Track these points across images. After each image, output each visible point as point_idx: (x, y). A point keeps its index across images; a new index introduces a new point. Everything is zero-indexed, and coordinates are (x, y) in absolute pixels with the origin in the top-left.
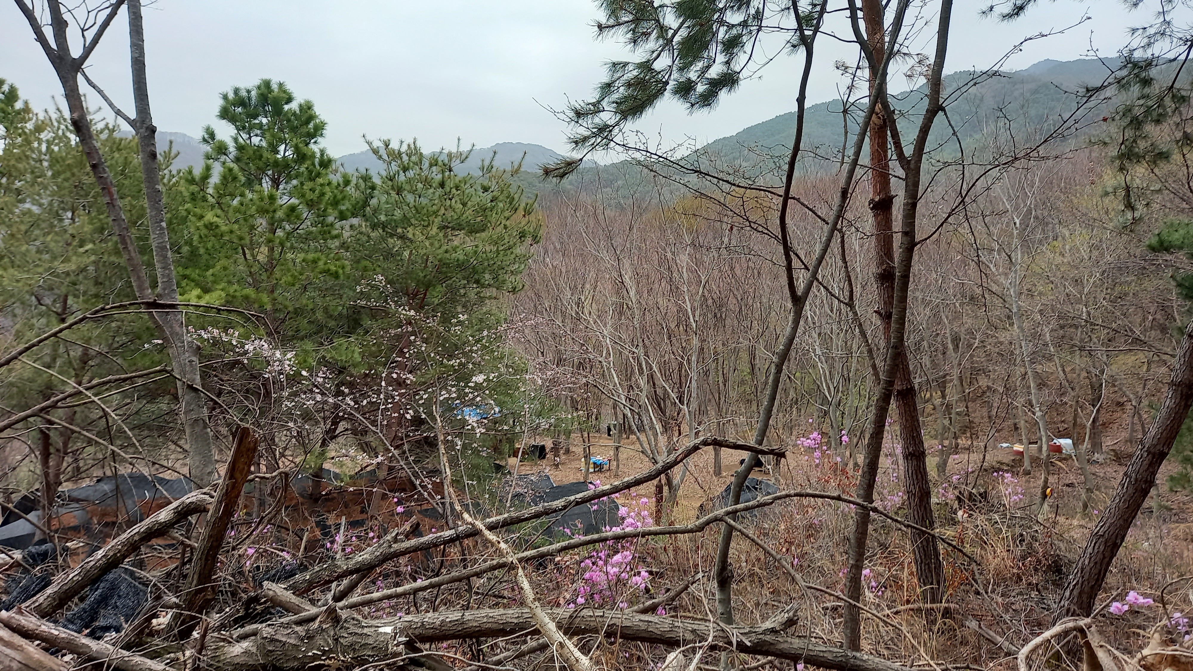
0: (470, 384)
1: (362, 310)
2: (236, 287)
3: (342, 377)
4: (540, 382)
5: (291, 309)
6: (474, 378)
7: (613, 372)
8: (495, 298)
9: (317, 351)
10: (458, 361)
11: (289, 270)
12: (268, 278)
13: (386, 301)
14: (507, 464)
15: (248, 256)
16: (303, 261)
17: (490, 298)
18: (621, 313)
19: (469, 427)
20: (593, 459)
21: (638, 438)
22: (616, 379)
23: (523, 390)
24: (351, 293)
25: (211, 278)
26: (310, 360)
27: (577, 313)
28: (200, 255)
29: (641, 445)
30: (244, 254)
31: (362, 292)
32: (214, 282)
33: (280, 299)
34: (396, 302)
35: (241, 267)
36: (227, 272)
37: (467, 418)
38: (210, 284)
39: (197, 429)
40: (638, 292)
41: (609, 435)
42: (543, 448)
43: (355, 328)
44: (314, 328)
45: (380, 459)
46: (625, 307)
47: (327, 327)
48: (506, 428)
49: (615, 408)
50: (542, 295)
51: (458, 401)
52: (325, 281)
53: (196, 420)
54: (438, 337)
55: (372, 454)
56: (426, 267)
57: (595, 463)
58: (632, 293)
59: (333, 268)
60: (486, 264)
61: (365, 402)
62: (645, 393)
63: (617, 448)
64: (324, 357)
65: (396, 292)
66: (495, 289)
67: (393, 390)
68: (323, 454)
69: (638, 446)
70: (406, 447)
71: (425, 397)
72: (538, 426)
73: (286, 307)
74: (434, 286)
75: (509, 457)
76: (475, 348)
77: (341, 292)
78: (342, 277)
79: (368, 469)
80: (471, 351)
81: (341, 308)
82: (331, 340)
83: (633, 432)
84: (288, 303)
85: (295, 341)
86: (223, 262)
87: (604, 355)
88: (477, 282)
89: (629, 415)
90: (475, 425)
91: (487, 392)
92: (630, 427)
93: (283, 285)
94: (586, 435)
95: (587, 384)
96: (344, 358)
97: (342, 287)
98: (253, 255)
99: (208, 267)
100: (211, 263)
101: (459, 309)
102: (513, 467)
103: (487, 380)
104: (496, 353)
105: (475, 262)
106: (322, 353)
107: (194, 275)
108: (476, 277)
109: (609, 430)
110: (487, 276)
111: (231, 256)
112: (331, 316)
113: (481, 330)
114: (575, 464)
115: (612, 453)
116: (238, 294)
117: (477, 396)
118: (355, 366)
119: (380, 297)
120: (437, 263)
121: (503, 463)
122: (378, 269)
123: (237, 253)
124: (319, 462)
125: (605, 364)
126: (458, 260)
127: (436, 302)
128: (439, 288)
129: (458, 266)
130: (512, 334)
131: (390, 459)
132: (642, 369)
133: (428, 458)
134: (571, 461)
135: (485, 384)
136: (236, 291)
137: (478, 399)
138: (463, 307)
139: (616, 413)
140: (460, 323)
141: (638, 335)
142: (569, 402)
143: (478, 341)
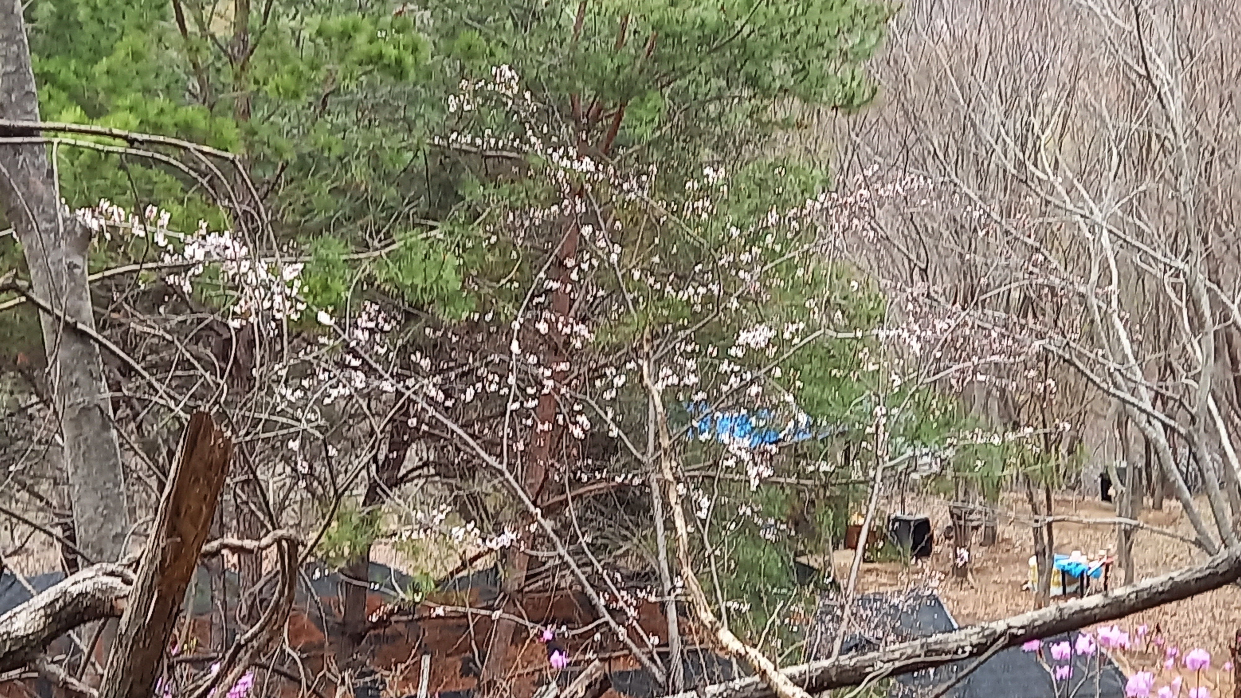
0: (733, 352)
1: (462, 160)
2: (161, 101)
3: (414, 328)
4: (916, 347)
5: (290, 156)
6: (743, 335)
7: (1119, 325)
8: (799, 125)
9: (354, 264)
10: (702, 290)
11: (285, 58)
12: (237, 77)
13: (521, 136)
14: (827, 564)
15: (190, 26)
16: (319, 33)
17: (785, 124)
18: (1142, 165)
19: (731, 463)
20: (1061, 562)
21: (1186, 506)
22: (1126, 342)
23: (871, 368)
24: (435, 117)
25: (105, 81)
26: (338, 285)
27: (1021, 165)
28: (80, 25)
29: (1195, 523)
30: (181, 20)
31: (460, 112)
32: (112, 91)
33: (265, 131)
34: (546, 140)
35: (173, 53)
36: (141, 65)
37: (725, 437)
38: (102, 95)
39: (88, 431)
40: (1191, 104)
41: (1106, 498)
42: (923, 526)
43: (445, 207)
44: (345, 205)
45: (508, 537)
46: (1155, 146)
47: (376, 203)
48: (824, 467)
49: (1121, 425)
50: (927, 115)
51: (701, 395)
52: (370, 85)
53: (85, 410)
54: (651, 228)
55: (489, 526)
56: (621, 43)
57: (1064, 573)
58: (1174, 108)
59: (391, 52)
60: (776, 34)
61: (470, 392)
62: (1206, 381)
63: (1128, 534)
64: (370, 279)
65: (546, 112)
66: (797, 102)
67: (538, 365)
68: (370, 521)
69: (1186, 529)
70: (571, 512)
71: (619, 381)
72: (912, 464)
73: (278, 152)
74: (642, 94)
75: (836, 547)
76: (745, 257)
77: (411, 114)
78: (412, 75)
79: (479, 564)
80: (735, 265)
81: (410, 155)
82: (388, 235)
83: (1171, 492)
84: (283, 142)
85: (302, 239)
86: (133, 39)
87: (1094, 277)
88: (753, 81)
89: (1163, 441)
90: (746, 457)
91: (778, 373)
92: (1164, 478)
93: (273, 96)
94: (1041, 496)
95: (1044, 356)
96: (419, 281)
97: (413, 100)
98: (199, 22)
99: (97, 54)
100: (104, 42)
101: (706, 154)
102: (845, 572)
103: (778, 341)
104: (800, 272)
105: (746, 30)
106: (367, 267)
107: (67, 75)
108: (750, 68)
109: (1106, 483)
110: (778, 67)
111: (151, 24)
112: (387, 175)
113: (760, 210)
114: (1010, 574)
115: (1112, 546)
116: (166, 120)
117: (752, 382)
118: (446, 301)
119: (504, 127)
120: (650, 32)
121: (816, 561)
122: (500, 52)
123: (163, 18)
124: (362, 540)
125: (1094, 301)
126: (703, 24)
127: (648, 136)
128: (654, 99)
129: (703, 40)
130: (844, 220)
131: (534, 540)
132: (1201, 317)
133: (625, 538)
134: (999, 564)
135: (771, 352)
136: (162, 111)
137: (754, 390)
138: (715, 148)
139: (1124, 439)
140: (707, 191)
141: (1191, 222)
142: (994, 405)
143: (755, 239)
